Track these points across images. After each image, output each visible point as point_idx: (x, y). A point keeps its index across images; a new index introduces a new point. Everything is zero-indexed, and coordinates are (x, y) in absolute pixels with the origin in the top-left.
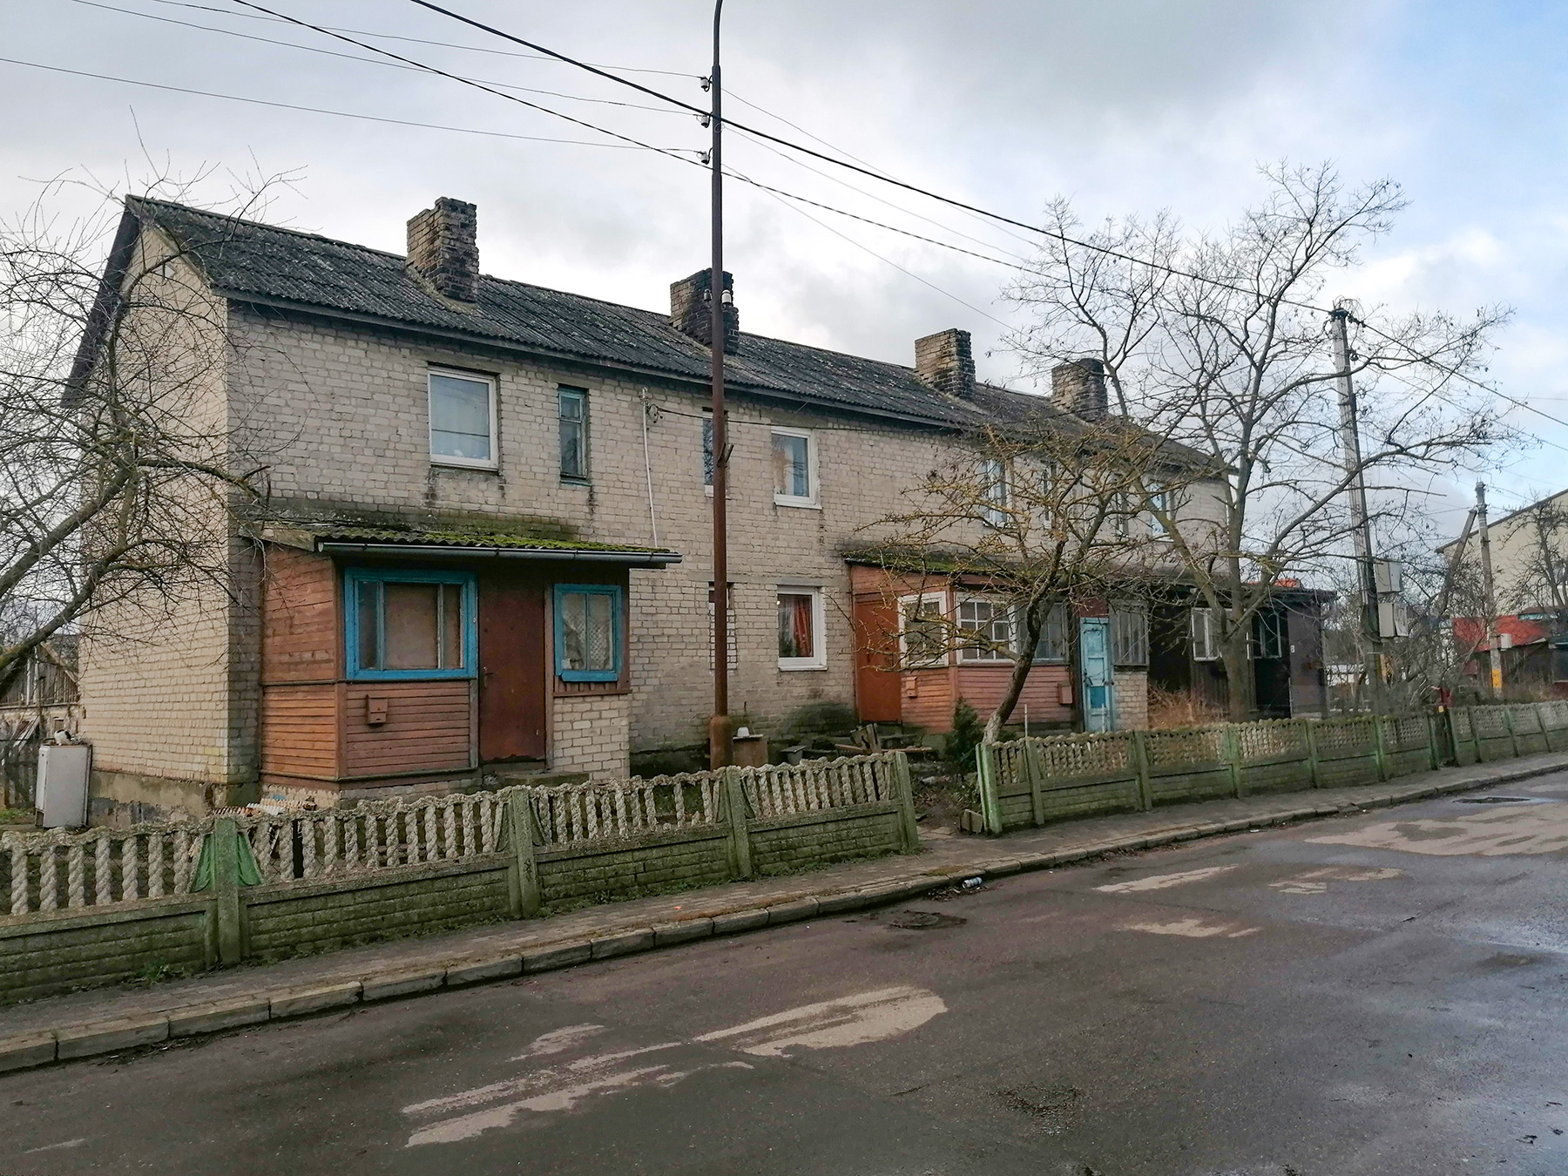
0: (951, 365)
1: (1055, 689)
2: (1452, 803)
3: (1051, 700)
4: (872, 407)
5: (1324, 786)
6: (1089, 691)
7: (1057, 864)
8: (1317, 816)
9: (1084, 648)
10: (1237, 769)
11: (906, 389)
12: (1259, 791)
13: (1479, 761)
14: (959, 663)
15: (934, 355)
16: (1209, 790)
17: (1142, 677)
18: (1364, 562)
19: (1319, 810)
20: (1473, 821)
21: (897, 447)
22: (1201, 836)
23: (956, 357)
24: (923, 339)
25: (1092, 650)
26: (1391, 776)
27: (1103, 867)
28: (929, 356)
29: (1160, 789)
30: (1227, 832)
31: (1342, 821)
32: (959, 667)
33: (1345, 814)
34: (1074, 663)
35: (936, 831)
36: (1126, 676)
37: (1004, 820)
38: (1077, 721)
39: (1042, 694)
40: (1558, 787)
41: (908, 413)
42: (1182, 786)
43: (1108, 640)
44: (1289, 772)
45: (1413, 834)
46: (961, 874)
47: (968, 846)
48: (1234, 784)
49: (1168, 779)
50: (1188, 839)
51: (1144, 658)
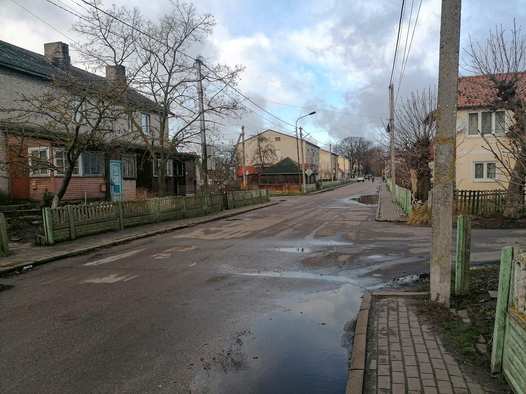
0: (59, 56)
1: (98, 186)
2: (223, 221)
3: (97, 190)
4: (17, 66)
5: (187, 218)
6: (113, 187)
7: (73, 255)
8: (181, 228)
9: (111, 171)
10: (157, 213)
11: (38, 63)
12: (165, 220)
13: (235, 208)
14: (55, 175)
15: (52, 51)
16: (147, 221)
17: (134, 182)
18: (204, 145)
19: (182, 226)
20: (226, 227)
21: (31, 85)
22: (138, 238)
23: (62, 53)
24: (48, 44)
25: (114, 172)
26: (209, 213)
27: (93, 254)
28: (50, 51)
29: (128, 222)
30: (148, 236)
31: (188, 229)
32: (55, 177)
33: (190, 227)
34: (107, 176)
35: (24, 245)
36: (128, 182)
37: (56, 238)
38: (107, 197)
39: (93, 188)
40: (252, 215)
41: (36, 72)
42: (137, 220)
43: (121, 169)
44: (176, 213)
45: (207, 232)
46: (22, 264)
47: (36, 250)
48: (156, 218)
49: (131, 218)
50: (133, 240)
51: (135, 175)
